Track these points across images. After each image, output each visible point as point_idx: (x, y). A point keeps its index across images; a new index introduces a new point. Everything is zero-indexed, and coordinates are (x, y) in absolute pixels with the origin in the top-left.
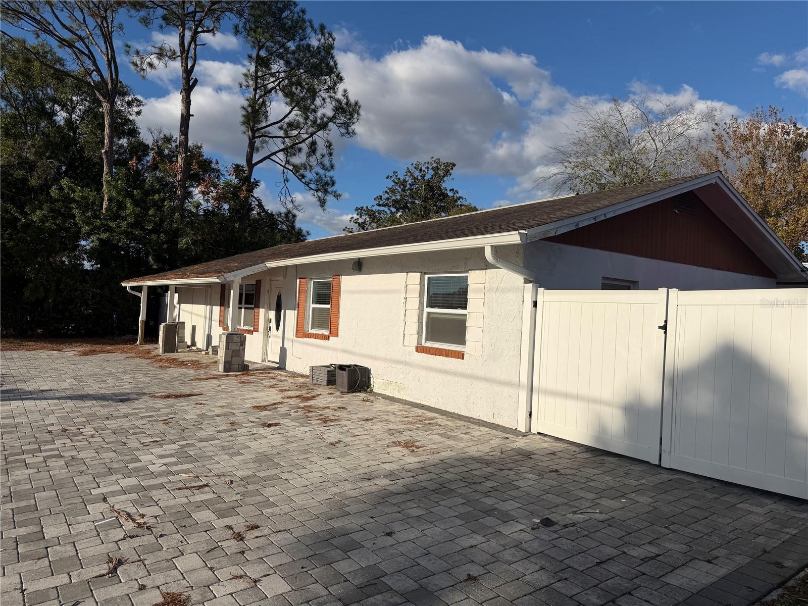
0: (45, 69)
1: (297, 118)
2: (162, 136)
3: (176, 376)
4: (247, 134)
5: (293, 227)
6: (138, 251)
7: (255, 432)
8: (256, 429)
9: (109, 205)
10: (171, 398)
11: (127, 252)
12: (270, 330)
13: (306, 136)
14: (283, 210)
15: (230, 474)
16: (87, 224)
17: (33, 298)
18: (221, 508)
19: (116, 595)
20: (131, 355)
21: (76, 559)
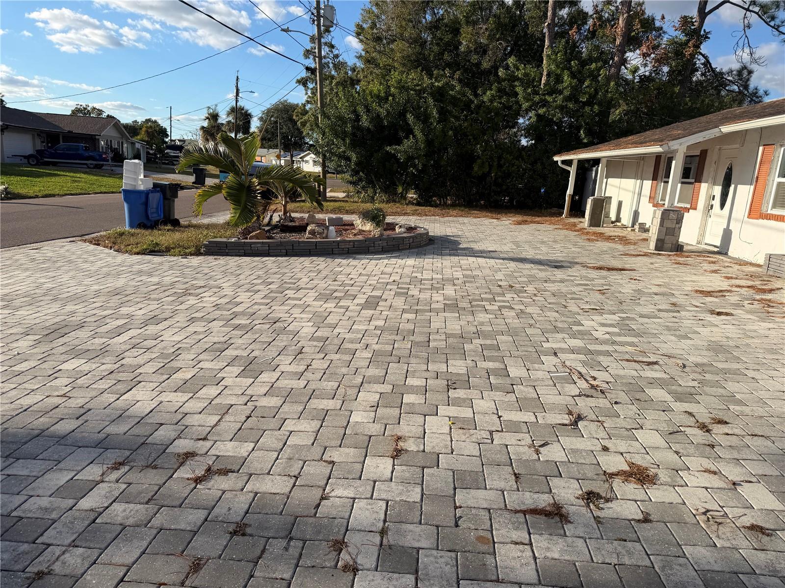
3: (605, 249)
5: (746, 87)
6: (571, 126)
7: (704, 318)
8: (703, 315)
9: (547, 80)
10: (604, 270)
11: (559, 127)
12: (712, 208)
15: (681, 357)
16: (528, 100)
17: (480, 173)
18: (676, 390)
19: (581, 448)
20: (558, 226)
21: (538, 402)
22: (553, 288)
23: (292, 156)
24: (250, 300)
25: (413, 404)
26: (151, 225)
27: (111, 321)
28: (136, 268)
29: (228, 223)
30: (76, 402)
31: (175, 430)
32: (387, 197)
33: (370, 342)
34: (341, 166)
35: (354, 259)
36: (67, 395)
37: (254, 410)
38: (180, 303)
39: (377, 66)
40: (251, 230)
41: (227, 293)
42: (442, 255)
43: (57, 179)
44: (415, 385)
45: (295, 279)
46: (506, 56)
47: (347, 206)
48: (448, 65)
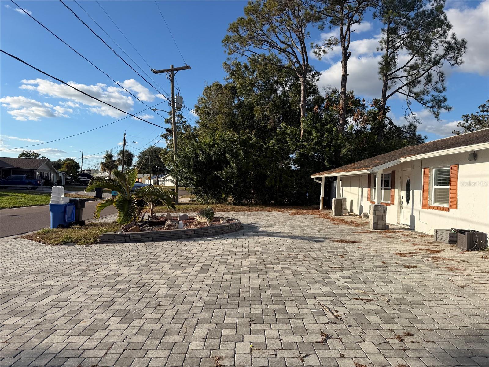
0: (273, 67)
1: (417, 62)
2: (331, 90)
3: (344, 229)
4: (382, 79)
5: (414, 135)
6: (319, 158)
7: (401, 270)
8: (400, 268)
9: (304, 134)
10: (343, 242)
11: (313, 159)
12: (402, 203)
13: (423, 72)
14: (407, 124)
15: (387, 295)
16: (293, 145)
17: (270, 185)
18: (384, 316)
19: (328, 356)
20: (317, 216)
21: (304, 329)
22: (314, 255)
23: (158, 178)
24: (127, 272)
25: (228, 335)
26: (67, 225)
27: (38, 290)
28: (56, 254)
29: (115, 222)
30: (13, 346)
31: (78, 361)
32: (216, 200)
33: (203, 295)
34: (187, 183)
35: (195, 241)
36: (7, 342)
37: (128, 345)
38: (83, 276)
39: (208, 128)
40: (130, 226)
41: (113, 268)
42: (248, 236)
43: (7, 198)
44: (230, 322)
45: (157, 256)
46: (280, 121)
47: (191, 207)
48: (248, 127)
